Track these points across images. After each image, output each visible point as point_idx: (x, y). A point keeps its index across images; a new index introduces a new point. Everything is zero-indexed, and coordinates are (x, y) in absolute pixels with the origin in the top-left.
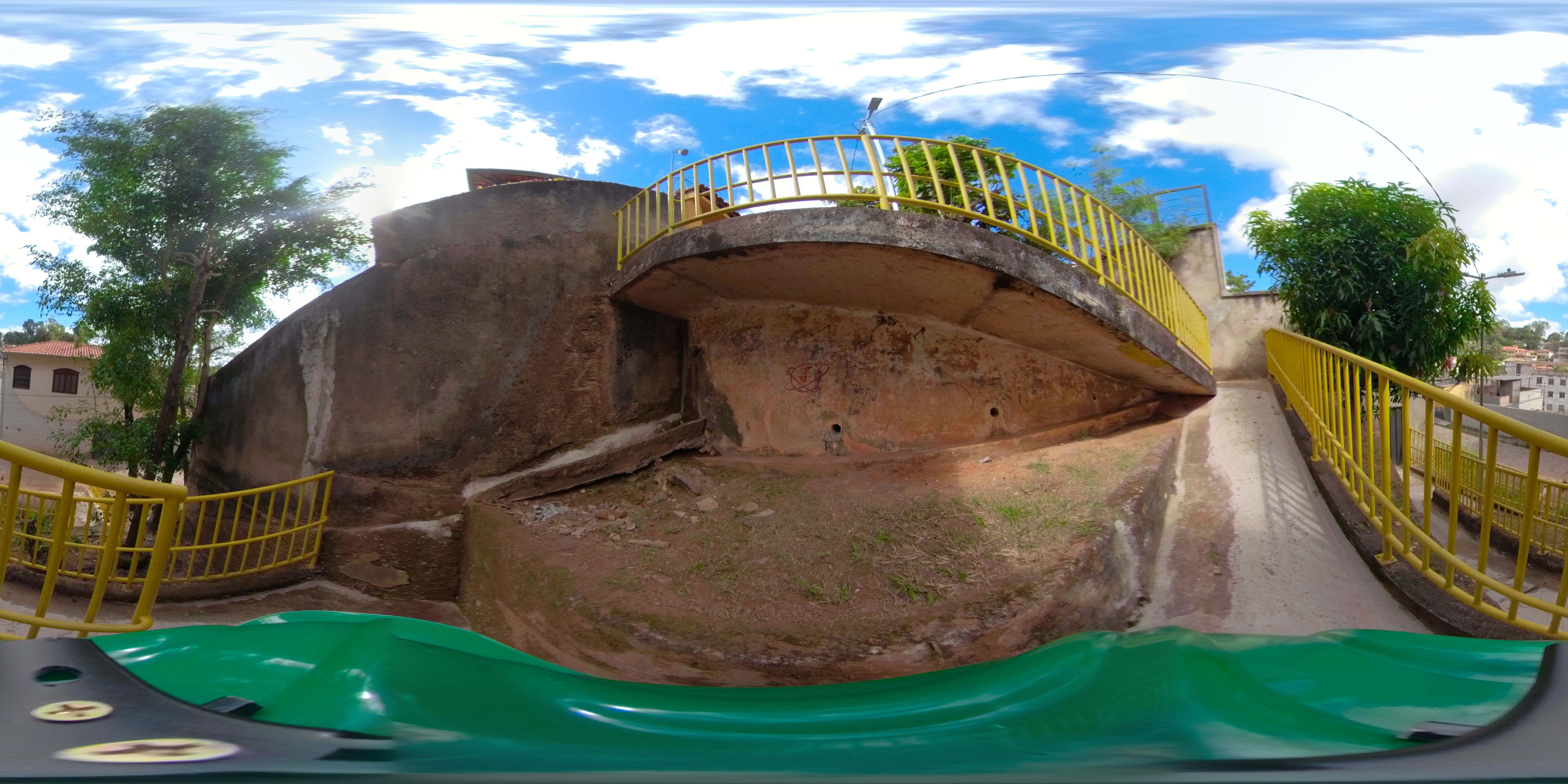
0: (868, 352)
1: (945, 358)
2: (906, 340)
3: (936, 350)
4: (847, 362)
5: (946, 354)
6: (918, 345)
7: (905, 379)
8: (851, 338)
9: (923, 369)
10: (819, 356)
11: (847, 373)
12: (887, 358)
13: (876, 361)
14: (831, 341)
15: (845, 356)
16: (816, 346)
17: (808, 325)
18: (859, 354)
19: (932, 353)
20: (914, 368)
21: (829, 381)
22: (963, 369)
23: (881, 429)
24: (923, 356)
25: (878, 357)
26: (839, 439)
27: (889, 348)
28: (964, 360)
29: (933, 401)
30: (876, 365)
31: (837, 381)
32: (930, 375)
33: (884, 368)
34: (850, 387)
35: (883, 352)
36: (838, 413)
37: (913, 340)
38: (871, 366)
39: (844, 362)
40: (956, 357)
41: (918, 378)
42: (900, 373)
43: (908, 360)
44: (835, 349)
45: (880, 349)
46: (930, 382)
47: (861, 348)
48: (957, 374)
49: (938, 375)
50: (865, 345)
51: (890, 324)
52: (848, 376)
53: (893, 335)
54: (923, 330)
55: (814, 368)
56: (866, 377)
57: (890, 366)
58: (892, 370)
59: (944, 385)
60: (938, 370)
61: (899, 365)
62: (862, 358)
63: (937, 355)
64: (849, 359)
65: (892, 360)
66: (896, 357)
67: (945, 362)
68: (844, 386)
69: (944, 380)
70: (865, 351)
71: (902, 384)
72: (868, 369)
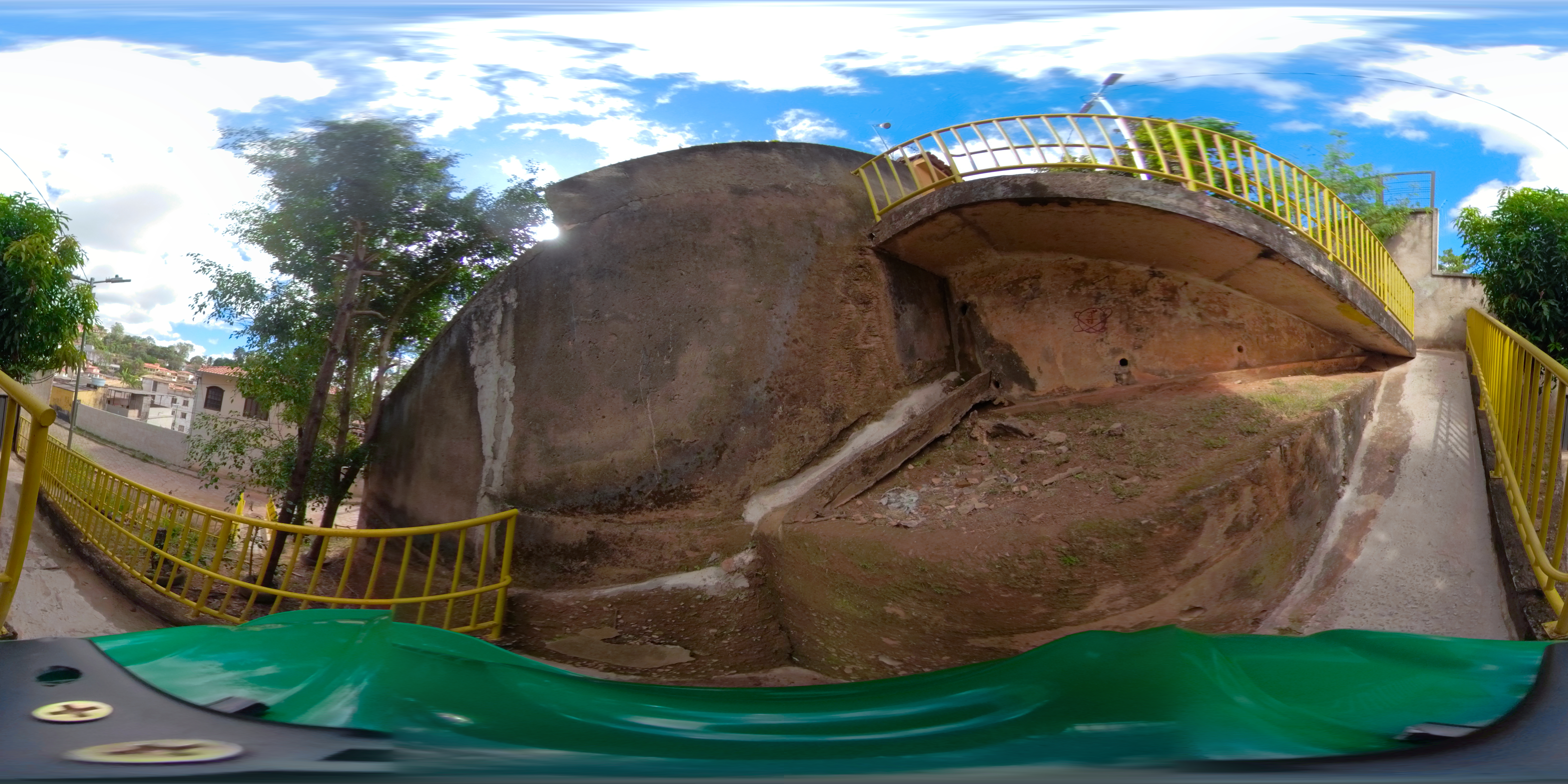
0: (1144, 299)
1: (1204, 306)
2: (1174, 290)
3: (1197, 300)
4: (1128, 307)
5: (1205, 303)
6: (1183, 294)
7: (1175, 321)
8: (1128, 287)
9: (1189, 314)
10: (1102, 302)
11: (1129, 315)
12: (1160, 304)
13: (1152, 306)
14: (1111, 289)
15: (1126, 301)
16: (1099, 294)
17: (1088, 275)
18: (1137, 301)
19: (1195, 301)
20: (1181, 313)
21: (1114, 322)
22: (1217, 315)
23: (1160, 360)
24: (1188, 304)
25: (1153, 303)
26: (1127, 371)
27: (1161, 296)
28: (1217, 308)
29: (1197, 338)
30: (1152, 309)
31: (1121, 322)
32: (1194, 318)
33: (1158, 312)
34: (1133, 327)
35: (1156, 299)
36: (1124, 349)
37: (1179, 291)
38: (1149, 310)
39: (1125, 306)
40: (1212, 306)
41: (1185, 320)
42: (1171, 316)
43: (1176, 306)
44: (1116, 296)
45: (1154, 296)
46: (1194, 324)
47: (1138, 295)
48: (1213, 319)
49: (1199, 319)
50: (1142, 293)
51: (1160, 277)
52: (1130, 318)
53: (1163, 285)
54: (1186, 283)
55: (1099, 312)
56: (1144, 319)
57: (1163, 310)
58: (1165, 313)
59: (1204, 326)
60: (1199, 315)
61: (1170, 310)
62: (1140, 304)
63: (1198, 304)
64: (1129, 304)
65: (1165, 305)
66: (1167, 303)
67: (1205, 309)
68: (1127, 326)
69: (1205, 323)
70: (1142, 297)
71: (1173, 325)
72: (1146, 312)
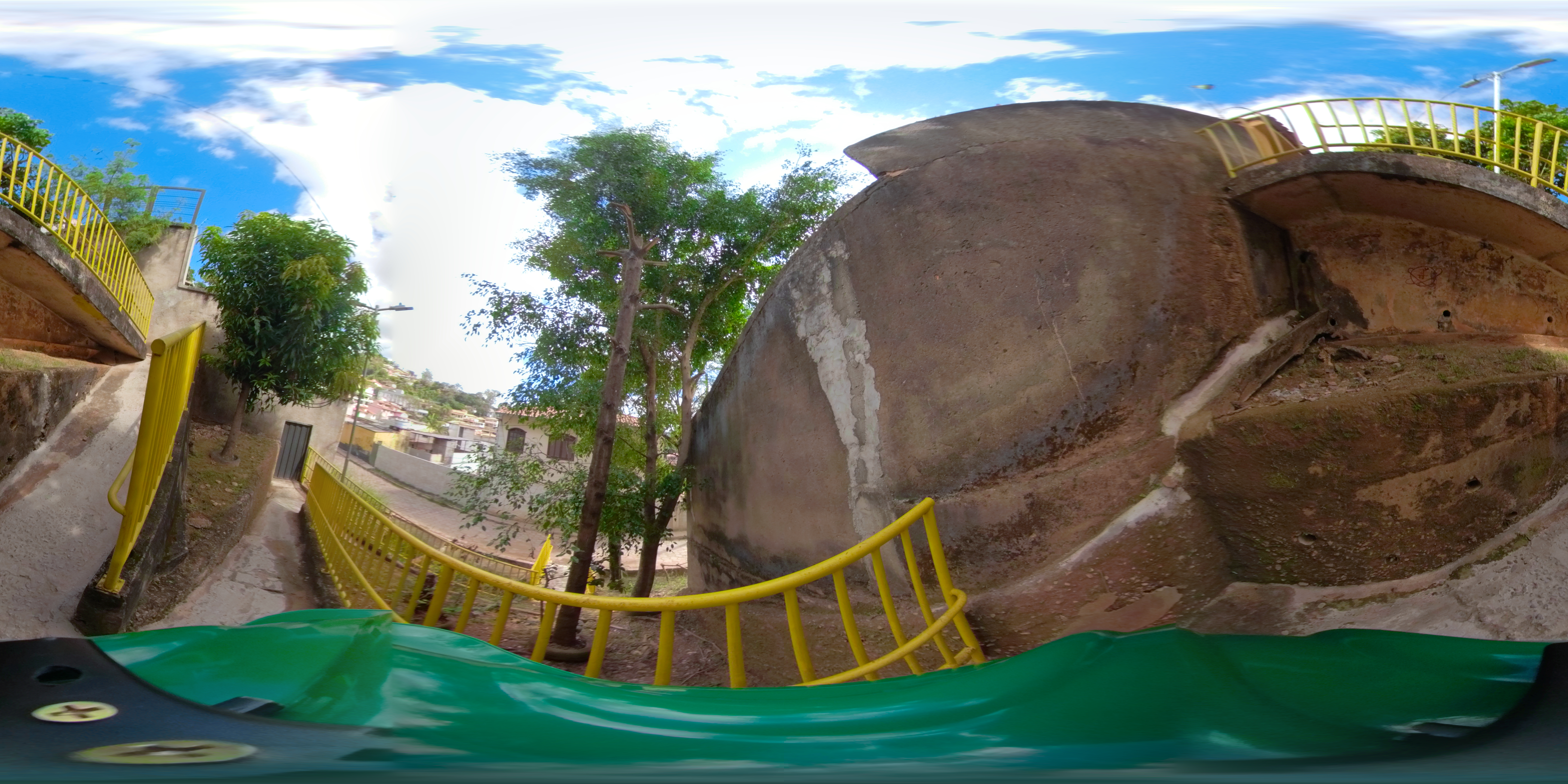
0: (1472, 266)
1: (1524, 279)
2: (1500, 262)
3: (1519, 273)
4: (1457, 269)
5: (1525, 276)
6: (1508, 267)
7: (1496, 287)
8: (1460, 254)
9: (1510, 283)
10: (1434, 262)
11: (1456, 276)
12: (1486, 271)
13: (1478, 272)
14: (1444, 253)
15: (1455, 265)
16: (1432, 255)
17: (1425, 239)
18: (1466, 265)
19: (1516, 274)
20: (1504, 281)
21: (1442, 280)
22: (1535, 288)
23: (1479, 315)
24: (1511, 275)
25: (1480, 269)
26: (1449, 321)
27: (1487, 265)
28: (1536, 282)
29: (1514, 306)
30: (1478, 275)
31: (1448, 281)
32: (1514, 288)
33: (1483, 277)
34: (1458, 286)
35: (1483, 267)
36: (1449, 302)
37: (1504, 264)
38: (1474, 274)
39: (1454, 269)
40: (1531, 279)
41: (1505, 287)
42: (1494, 282)
43: (1500, 274)
44: (1447, 259)
45: (1481, 264)
46: (1512, 292)
47: (1468, 261)
48: (1530, 290)
49: (1519, 289)
50: (1471, 260)
51: (1489, 249)
52: (1457, 278)
53: (1491, 257)
54: (1511, 257)
55: (1430, 271)
56: (1470, 282)
57: (1488, 276)
58: (1489, 279)
59: (1521, 295)
60: (1519, 286)
61: (1494, 277)
62: (1468, 268)
63: (1519, 276)
64: (1458, 267)
65: (1489, 273)
66: (1492, 271)
67: (1524, 282)
68: (1454, 285)
69: (1522, 292)
70: (1470, 263)
71: (1494, 290)
72: (1472, 276)
